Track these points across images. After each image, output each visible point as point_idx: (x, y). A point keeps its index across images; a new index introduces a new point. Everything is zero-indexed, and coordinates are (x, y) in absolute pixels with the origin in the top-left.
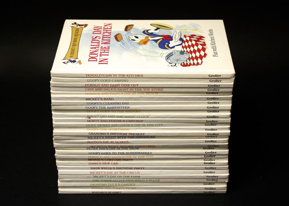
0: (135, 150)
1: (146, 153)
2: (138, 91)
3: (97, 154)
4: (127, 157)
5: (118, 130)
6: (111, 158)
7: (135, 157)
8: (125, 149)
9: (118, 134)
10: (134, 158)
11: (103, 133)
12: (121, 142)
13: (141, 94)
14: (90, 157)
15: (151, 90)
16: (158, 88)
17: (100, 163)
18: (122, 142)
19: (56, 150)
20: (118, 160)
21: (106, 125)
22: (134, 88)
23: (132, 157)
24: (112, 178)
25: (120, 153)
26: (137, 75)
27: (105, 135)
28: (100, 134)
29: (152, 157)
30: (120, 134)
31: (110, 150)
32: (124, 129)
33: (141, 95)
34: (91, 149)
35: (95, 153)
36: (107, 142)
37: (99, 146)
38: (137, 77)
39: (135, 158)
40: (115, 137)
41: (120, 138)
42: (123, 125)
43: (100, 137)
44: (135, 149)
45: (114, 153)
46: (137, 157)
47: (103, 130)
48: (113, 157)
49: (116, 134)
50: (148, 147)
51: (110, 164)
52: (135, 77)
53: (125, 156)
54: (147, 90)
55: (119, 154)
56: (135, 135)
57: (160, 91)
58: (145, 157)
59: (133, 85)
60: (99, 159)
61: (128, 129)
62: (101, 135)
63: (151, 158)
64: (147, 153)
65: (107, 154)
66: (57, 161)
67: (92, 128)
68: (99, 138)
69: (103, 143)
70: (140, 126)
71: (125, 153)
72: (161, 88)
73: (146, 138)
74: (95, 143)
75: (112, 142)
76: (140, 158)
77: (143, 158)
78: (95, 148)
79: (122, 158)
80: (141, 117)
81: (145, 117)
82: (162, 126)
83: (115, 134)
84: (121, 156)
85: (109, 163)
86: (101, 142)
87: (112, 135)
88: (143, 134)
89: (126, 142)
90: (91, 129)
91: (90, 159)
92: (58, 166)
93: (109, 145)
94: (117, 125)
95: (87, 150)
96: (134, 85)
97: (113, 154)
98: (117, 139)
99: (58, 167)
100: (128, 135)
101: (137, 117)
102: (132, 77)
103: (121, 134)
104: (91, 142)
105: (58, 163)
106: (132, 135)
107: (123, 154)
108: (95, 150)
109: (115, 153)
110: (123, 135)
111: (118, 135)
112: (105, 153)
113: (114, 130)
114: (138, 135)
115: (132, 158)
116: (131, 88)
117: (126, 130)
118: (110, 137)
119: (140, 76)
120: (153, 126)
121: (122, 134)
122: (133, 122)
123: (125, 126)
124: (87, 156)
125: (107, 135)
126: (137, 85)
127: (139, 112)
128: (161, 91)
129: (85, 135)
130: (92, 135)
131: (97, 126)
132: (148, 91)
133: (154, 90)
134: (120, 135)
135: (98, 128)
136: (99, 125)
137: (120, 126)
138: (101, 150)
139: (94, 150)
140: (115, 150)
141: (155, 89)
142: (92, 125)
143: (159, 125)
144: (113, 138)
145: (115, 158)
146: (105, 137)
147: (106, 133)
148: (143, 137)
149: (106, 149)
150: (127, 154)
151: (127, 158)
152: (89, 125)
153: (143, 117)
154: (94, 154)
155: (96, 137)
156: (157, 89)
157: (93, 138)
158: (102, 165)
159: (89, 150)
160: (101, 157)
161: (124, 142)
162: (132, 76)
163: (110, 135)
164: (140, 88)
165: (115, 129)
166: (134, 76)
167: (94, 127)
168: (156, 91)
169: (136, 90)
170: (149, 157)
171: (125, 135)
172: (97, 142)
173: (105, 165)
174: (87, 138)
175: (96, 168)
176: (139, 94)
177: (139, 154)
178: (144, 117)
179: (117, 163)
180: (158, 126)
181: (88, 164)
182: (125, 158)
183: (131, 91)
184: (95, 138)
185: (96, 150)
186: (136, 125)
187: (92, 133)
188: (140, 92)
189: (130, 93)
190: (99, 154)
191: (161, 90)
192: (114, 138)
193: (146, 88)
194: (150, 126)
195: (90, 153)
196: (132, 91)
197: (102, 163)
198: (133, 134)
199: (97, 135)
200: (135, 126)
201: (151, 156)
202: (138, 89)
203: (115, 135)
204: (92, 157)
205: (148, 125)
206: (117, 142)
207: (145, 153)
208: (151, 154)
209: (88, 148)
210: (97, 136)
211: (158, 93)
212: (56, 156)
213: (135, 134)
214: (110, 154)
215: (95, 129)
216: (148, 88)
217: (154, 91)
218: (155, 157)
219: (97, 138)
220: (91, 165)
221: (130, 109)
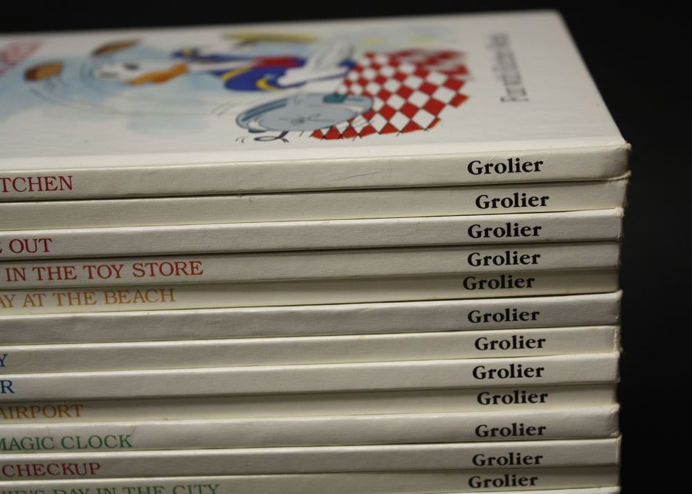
2: (56, 282)
13: (75, 302)
15: (127, 273)
16: (172, 261)
22: (29, 266)
26: (35, 180)
33: (75, 307)
38: (36, 193)
52: (28, 194)
54: (105, 272)
57: (182, 278)
59: (17, 247)
72: (187, 261)
80: (84, 442)
81: (110, 441)
96: (24, 243)
101: (64, 447)
102: (11, 193)
116: (11, 266)
119: (57, 183)
122: (43, 477)
126: (41, 245)
127: (72, 412)
128: (191, 278)
132: (113, 280)
133: (148, 269)
141: (156, 269)
153: (95, 441)
156: (166, 269)
162: (9, 185)
164: (62, 265)
166: (19, 184)
168: (159, 278)
169: (45, 274)
176: (65, 299)
178: (103, 444)
183: (13, 284)
188: (69, 290)
189: (9, 294)
191: (188, 269)
193: (98, 264)
196: (21, 283)
202: (54, 270)
211: (176, 295)
216: (109, 263)
217: (147, 279)
221: (19, 394)
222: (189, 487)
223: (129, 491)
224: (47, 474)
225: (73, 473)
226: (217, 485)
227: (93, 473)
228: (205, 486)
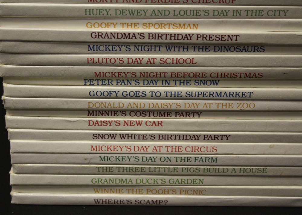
0: (209, 86)
1: (237, 94)
3: (109, 95)
4: (187, 106)
5: (167, 27)
6: (147, 107)
7: (208, 106)
8: (182, 84)
9: (169, 37)
10: (205, 108)
11: (129, 34)
12: (175, 62)
14: (91, 105)
17: (118, 123)
18: (177, 63)
19: (5, 85)
20: (164, 113)
21: (138, 11)
23: (201, 104)
24: (147, 162)
25: (169, 94)
27: (134, 40)
28: (120, 36)
29: (252, 106)
30: (173, 38)
31: (144, 85)
32: (184, 25)
34: (96, 83)
35: (106, 94)
36: (138, 63)
37: (117, 74)
39: (208, 109)
40: (160, 45)
41: (173, 49)
42: (182, 13)
43: (120, 45)
44: (209, 83)
45: (154, 94)
46: (214, 105)
47: (130, 27)
48: (151, 106)
49: (164, 37)
50: (243, 75)
51: (144, 124)
53: (183, 104)
55: (166, 98)
56: (214, 42)
58: (235, 105)
60: (114, 112)
61: (194, 25)
62: (123, 40)
63: (248, 109)
64: (240, 94)
65: (136, 96)
66: (8, 117)
67: (100, 21)
68: (117, 48)
69: (128, 64)
70: (226, 16)
71: (184, 94)
73: (241, 51)
74: (106, 64)
75: (151, 63)
76: (220, 108)
77: (228, 109)
78: (107, 82)
79: (174, 107)
82: (285, 16)
83: (160, 36)
84: (173, 104)
85: (139, 123)
86: (121, 63)
87: (153, 41)
88: (234, 38)
89: (188, 61)
90: (96, 25)
91: (91, 112)
92: (10, 130)
93: (143, 70)
94: (167, 13)
95: (85, 85)
97: (152, 98)
98: (164, 53)
99: (11, 133)
100: (194, 40)
103: (176, 36)
104: (96, 60)
105: (11, 121)
106: (205, 41)
107: (177, 96)
108: (105, 85)
109: (158, 94)
110: (182, 41)
111: (168, 41)
112: (132, 94)
113: (157, 26)
114: (220, 42)
115: (200, 108)
117: (189, 28)
118: (146, 48)
120: (262, 17)
121: (180, 37)
122: (209, 4)
123: (188, 14)
124: (84, 103)
125: (138, 40)
129: (82, 39)
130: (101, 40)
131: (113, 14)
134: (173, 41)
135: (115, 21)
136: (118, 13)
137: (175, 17)
138: (121, 85)
139: (102, 85)
140: (156, 85)
142: (100, 10)
143: (277, 14)
144: (153, 50)
145: (157, 108)
146: (132, 48)
147: (137, 36)
148: (232, 49)
149: (133, 83)
150: (189, 96)
151: (188, 108)
152: (91, 10)
154: (102, 95)
155: (110, 48)
157: (101, 48)
158: (121, 127)
159: (90, 85)
160: (121, 106)
161: (181, 61)
163: (146, 40)
165: (161, 25)
167: (105, 18)
170: (245, 106)
171: (186, 41)
172: (113, 61)
173: (129, 127)
174: (87, 51)
175: (106, 137)
177: (219, 96)
179: (160, 124)
180: (275, 16)
181: (86, 126)
182: (182, 108)
184: (107, 51)
185: (109, 85)
186: (216, 13)
187: (99, 35)
190: (117, 97)
192: (157, 49)
194: (254, 14)
195: (92, 93)
197: (122, 123)
198: (208, 38)
199: (113, 40)
200: (214, 17)
201: (249, 102)
203: (160, 41)
204: (98, 105)
205: (250, 14)
206: (164, 63)
207: (234, 95)
208: (250, 97)
209: (88, 80)
210: (114, 44)
212: (5, 100)
213: (214, 37)
214: (144, 96)
215: (108, 25)
218: (259, 105)
219: (113, 51)
220: (93, 127)
222: (275, 11)
223: (247, 12)
224: (212, 2)
225: (223, 2)
226: (288, 11)
227: (232, 3)
228: (282, 11)
